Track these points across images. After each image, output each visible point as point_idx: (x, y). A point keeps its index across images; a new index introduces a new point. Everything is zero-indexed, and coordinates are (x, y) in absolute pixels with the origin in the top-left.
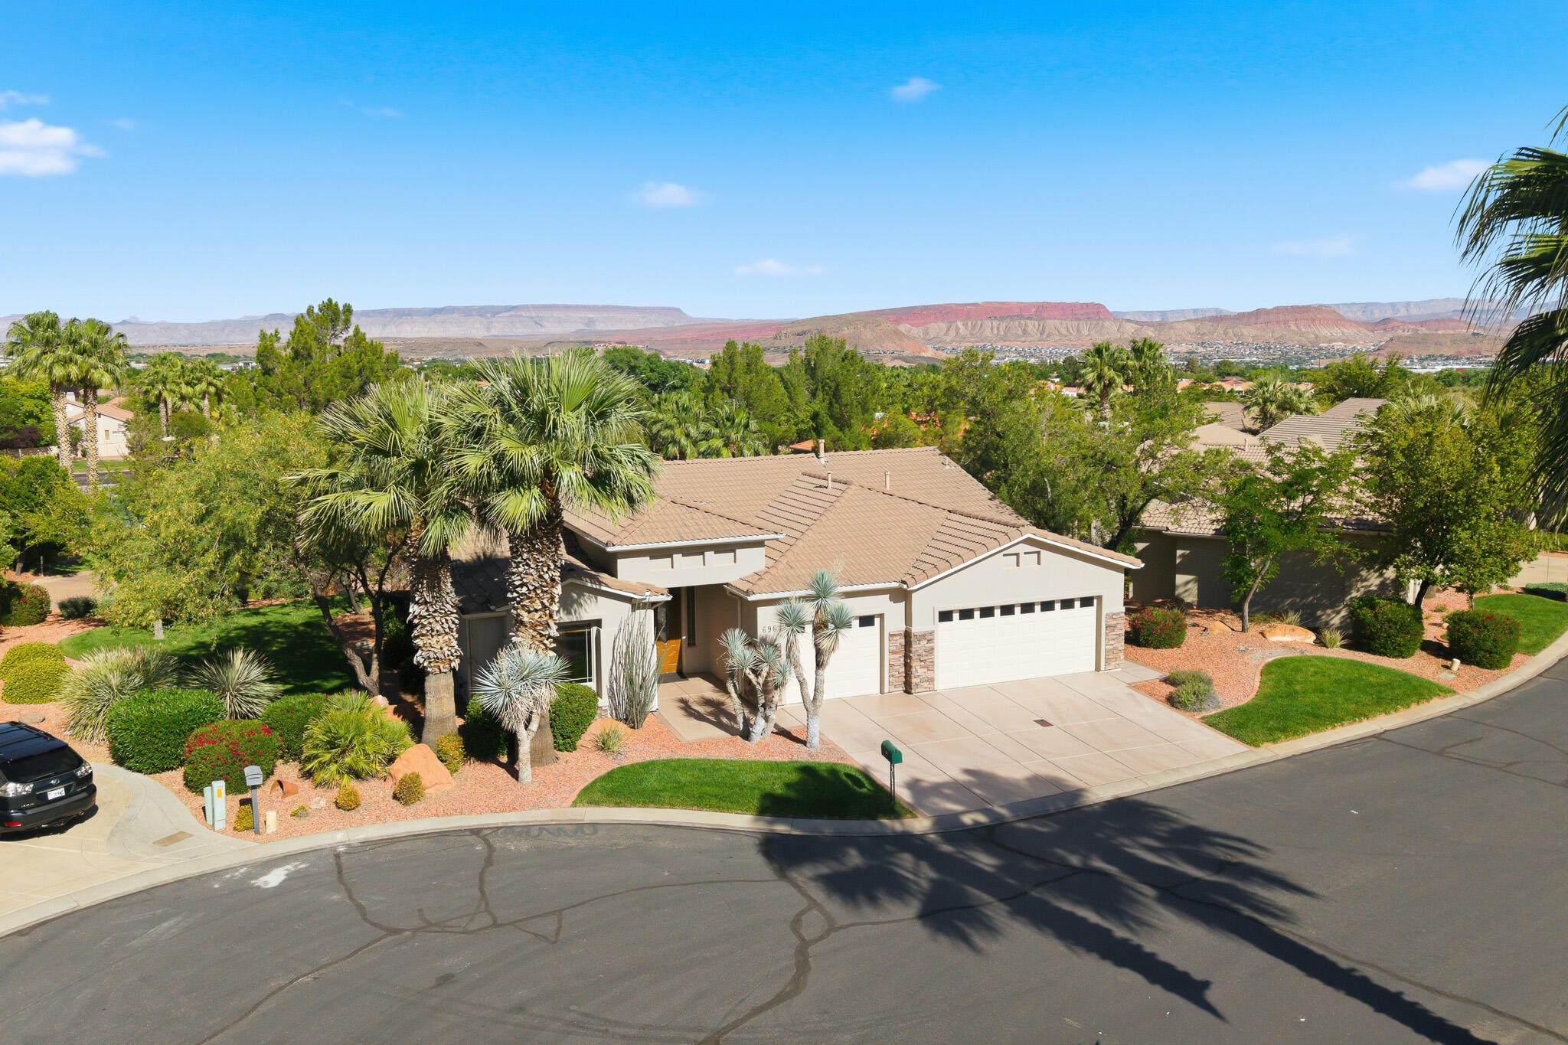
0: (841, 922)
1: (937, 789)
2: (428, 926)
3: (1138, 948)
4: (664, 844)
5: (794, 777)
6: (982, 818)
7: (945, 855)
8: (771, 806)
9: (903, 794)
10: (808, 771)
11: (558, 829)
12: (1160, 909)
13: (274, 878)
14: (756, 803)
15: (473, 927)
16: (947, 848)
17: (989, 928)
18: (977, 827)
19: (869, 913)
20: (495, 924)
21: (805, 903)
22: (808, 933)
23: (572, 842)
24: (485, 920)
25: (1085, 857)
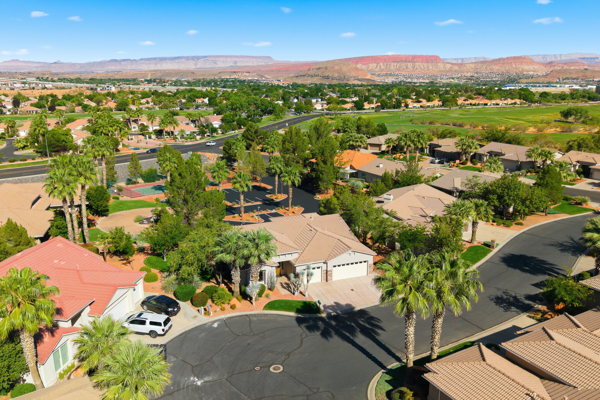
0: (308, 335)
1: (328, 307)
2: (244, 335)
3: (353, 340)
4: (279, 319)
5: (302, 304)
6: (335, 314)
7: (327, 322)
8: (298, 311)
9: (322, 308)
10: (305, 303)
11: (261, 315)
12: (359, 333)
13: (216, 325)
14: (295, 310)
15: (251, 335)
16: (327, 320)
17: (331, 336)
18: (334, 316)
19: (313, 334)
20: (254, 335)
21: (302, 331)
22: (303, 337)
23: (263, 318)
24: (252, 334)
25: (351, 323)
